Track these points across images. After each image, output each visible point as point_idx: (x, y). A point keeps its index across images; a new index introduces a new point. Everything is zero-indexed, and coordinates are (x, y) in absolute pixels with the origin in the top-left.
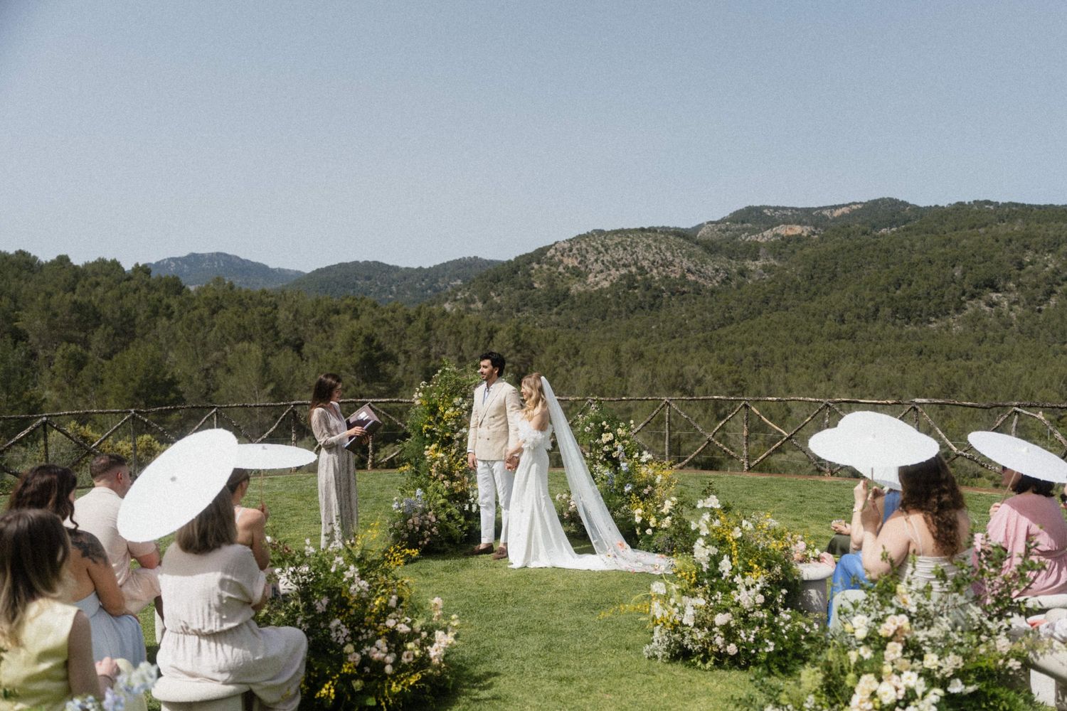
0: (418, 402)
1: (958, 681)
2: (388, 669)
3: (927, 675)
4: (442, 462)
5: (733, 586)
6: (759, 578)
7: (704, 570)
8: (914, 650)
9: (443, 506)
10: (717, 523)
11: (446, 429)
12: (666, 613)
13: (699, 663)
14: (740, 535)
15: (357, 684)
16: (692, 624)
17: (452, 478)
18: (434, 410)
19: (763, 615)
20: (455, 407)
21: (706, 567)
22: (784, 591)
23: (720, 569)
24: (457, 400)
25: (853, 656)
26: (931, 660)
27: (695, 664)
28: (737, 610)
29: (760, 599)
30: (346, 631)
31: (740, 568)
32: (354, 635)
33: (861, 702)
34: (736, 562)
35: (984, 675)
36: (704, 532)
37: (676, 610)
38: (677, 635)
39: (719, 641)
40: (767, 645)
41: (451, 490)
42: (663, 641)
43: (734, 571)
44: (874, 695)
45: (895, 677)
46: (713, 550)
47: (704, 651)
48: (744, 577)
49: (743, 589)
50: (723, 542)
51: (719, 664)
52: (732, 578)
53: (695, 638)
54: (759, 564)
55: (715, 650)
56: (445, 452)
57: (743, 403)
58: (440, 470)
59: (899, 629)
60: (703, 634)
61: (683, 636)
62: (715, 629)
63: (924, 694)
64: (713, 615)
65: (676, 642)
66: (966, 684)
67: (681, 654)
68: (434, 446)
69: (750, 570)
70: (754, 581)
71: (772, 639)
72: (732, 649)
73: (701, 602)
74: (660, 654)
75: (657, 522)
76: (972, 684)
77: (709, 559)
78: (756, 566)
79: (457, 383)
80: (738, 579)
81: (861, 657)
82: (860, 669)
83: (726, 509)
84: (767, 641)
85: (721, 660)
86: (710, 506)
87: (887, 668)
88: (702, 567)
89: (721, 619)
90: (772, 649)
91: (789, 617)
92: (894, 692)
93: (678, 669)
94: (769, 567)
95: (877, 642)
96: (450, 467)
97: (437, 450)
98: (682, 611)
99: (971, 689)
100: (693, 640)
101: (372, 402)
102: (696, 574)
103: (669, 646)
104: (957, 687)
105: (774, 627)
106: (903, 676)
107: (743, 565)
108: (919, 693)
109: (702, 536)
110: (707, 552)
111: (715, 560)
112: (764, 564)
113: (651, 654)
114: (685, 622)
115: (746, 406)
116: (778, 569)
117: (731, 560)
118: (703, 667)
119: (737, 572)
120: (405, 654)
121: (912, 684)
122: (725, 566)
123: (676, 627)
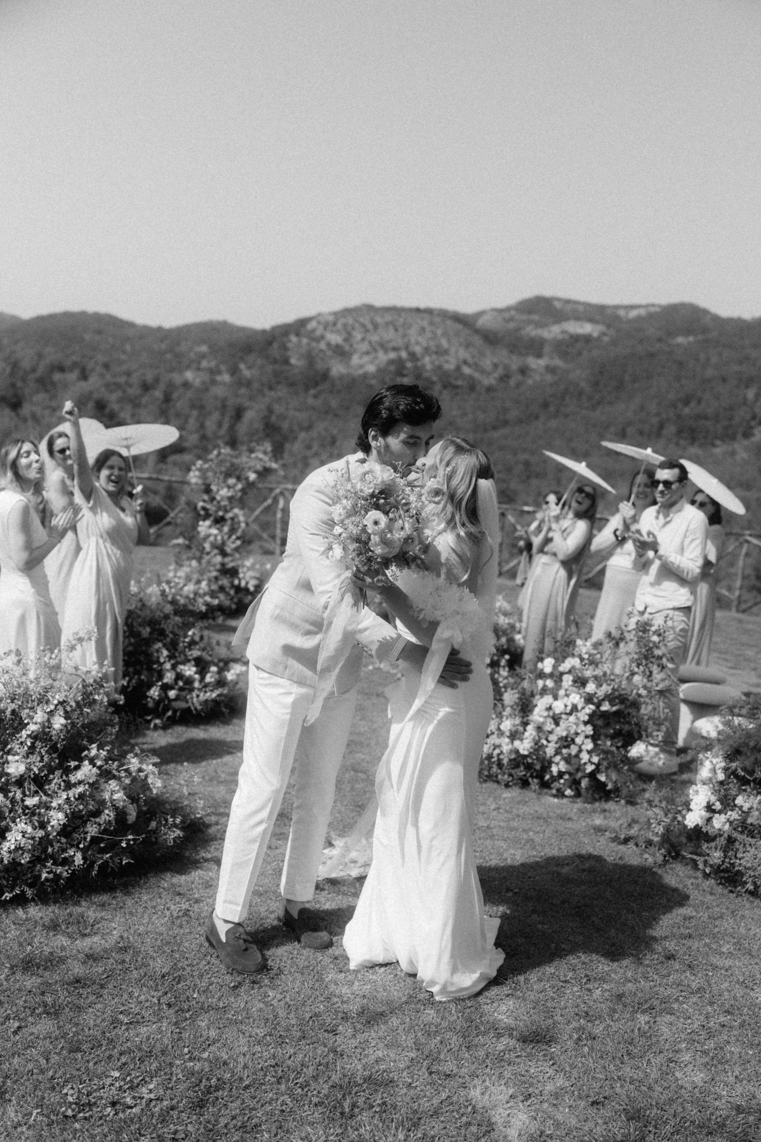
0: (193, 480)
1: (607, 703)
3: (589, 699)
4: (216, 539)
8: (580, 682)
9: (216, 578)
11: (219, 508)
15: (172, 694)
17: (224, 554)
18: (208, 490)
20: (229, 487)
22: (507, 657)
24: (232, 481)
25: (541, 683)
26: (591, 687)
30: (166, 653)
32: (171, 657)
33: (541, 711)
35: (622, 699)
41: (223, 565)
44: (549, 708)
45: (566, 698)
56: (218, 529)
58: (214, 546)
59: (573, 667)
63: (583, 708)
66: (612, 705)
68: (208, 523)
76: (616, 705)
79: (232, 465)
81: (545, 686)
82: (544, 691)
87: (562, 692)
92: (563, 707)
95: (557, 677)
96: (224, 543)
97: (210, 527)
99: (614, 709)
104: (606, 707)
106: (571, 697)
108: (579, 708)
116: (504, 640)
121: (575, 702)
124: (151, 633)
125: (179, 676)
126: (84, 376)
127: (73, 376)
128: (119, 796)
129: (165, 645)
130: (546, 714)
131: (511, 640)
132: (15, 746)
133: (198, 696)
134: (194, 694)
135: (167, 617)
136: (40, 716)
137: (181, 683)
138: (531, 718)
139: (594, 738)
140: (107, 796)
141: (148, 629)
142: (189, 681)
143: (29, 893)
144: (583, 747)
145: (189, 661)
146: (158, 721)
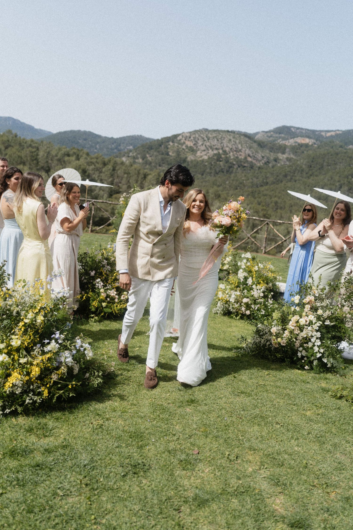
0: (121, 202)
1: (328, 321)
2: (116, 300)
3: (319, 318)
5: (252, 289)
6: (262, 287)
7: (241, 281)
8: (314, 309)
10: (249, 264)
12: (224, 296)
13: (234, 317)
14: (257, 269)
15: (104, 304)
16: (233, 301)
19: (262, 300)
21: (242, 280)
22: (272, 293)
23: (247, 282)
25: (293, 308)
26: (320, 312)
27: (232, 317)
28: (252, 298)
29: (262, 295)
30: (102, 284)
31: (256, 283)
32: (104, 286)
33: (293, 323)
34: (254, 279)
35: (337, 319)
36: (243, 267)
37: (228, 296)
38: (227, 305)
39: (243, 309)
40: (262, 312)
42: (221, 307)
43: (253, 283)
44: (297, 322)
45: (306, 317)
46: (246, 274)
47: (237, 312)
48: (256, 286)
49: (255, 290)
50: (250, 272)
51: (242, 318)
52: (252, 286)
53: (234, 306)
54: (263, 281)
55: (241, 312)
57: (266, 222)
59: (310, 301)
60: (238, 305)
61: (229, 306)
62: (242, 304)
63: (316, 323)
64: (242, 298)
65: (226, 308)
66: (331, 322)
67: (228, 313)
69: (259, 283)
70: (260, 288)
71: (264, 310)
72: (248, 312)
73: (238, 293)
74: (219, 312)
75: (222, 266)
76: (333, 322)
77: (243, 277)
78: (262, 282)
80: (254, 286)
81: (295, 310)
82: (294, 313)
83: (253, 259)
84: (262, 310)
85: (243, 317)
86: (247, 257)
87: (304, 314)
88: (240, 280)
89: (245, 300)
90: (263, 313)
91: (272, 302)
92: (305, 322)
93: (226, 318)
94: (267, 283)
95: (302, 305)
98: (230, 296)
99: (332, 324)
100: (233, 308)
101: (94, 202)
102: (238, 283)
103: (223, 309)
104: (327, 323)
105: (266, 306)
106: (309, 317)
107: (257, 281)
108: (314, 322)
109: (242, 268)
110: (243, 275)
111: (246, 278)
112: (265, 282)
113: (215, 312)
114: (231, 300)
115: (267, 224)
116: (271, 284)
117: (252, 279)
118: (235, 318)
119: (254, 284)
120: (123, 296)
121: (311, 319)
122: (250, 281)
123: (227, 302)
124: (95, 274)
125: (108, 296)
126: (78, 159)
127: (73, 158)
128: (69, 359)
129: (101, 280)
130: (295, 325)
131: (274, 285)
132: (17, 330)
133: (117, 306)
134: (115, 305)
135: (104, 266)
136: (30, 315)
137: (109, 299)
138: (287, 326)
139: (321, 339)
140: (63, 359)
141: (94, 272)
142: (113, 299)
143: (20, 409)
144: (316, 344)
145: (113, 288)
146: (96, 318)
